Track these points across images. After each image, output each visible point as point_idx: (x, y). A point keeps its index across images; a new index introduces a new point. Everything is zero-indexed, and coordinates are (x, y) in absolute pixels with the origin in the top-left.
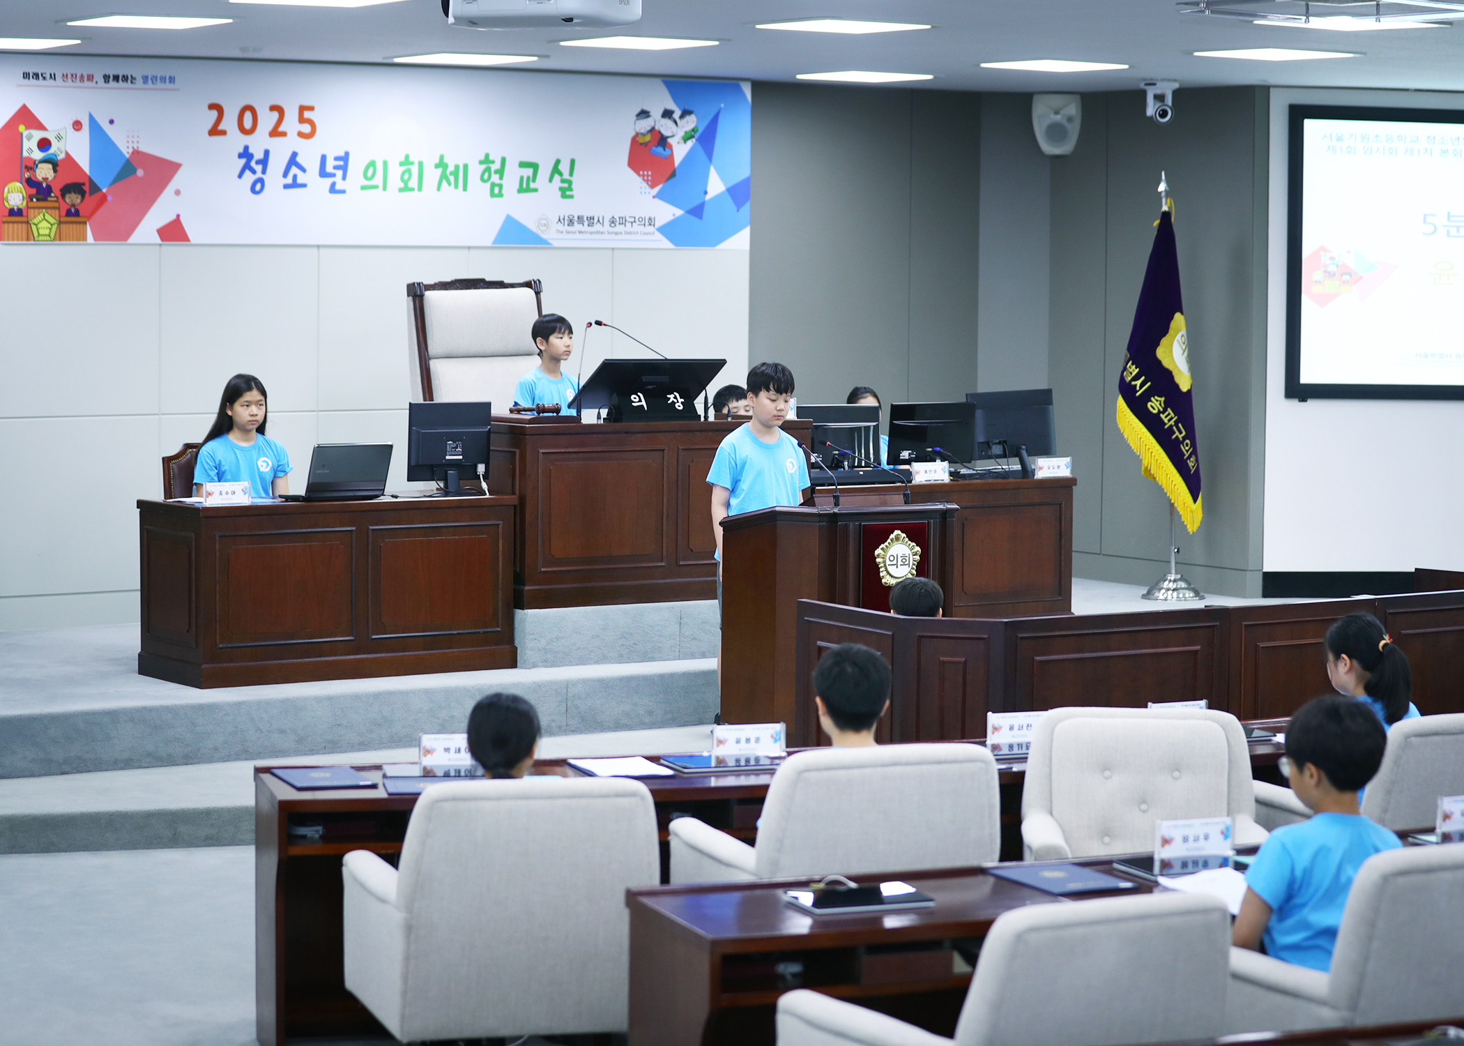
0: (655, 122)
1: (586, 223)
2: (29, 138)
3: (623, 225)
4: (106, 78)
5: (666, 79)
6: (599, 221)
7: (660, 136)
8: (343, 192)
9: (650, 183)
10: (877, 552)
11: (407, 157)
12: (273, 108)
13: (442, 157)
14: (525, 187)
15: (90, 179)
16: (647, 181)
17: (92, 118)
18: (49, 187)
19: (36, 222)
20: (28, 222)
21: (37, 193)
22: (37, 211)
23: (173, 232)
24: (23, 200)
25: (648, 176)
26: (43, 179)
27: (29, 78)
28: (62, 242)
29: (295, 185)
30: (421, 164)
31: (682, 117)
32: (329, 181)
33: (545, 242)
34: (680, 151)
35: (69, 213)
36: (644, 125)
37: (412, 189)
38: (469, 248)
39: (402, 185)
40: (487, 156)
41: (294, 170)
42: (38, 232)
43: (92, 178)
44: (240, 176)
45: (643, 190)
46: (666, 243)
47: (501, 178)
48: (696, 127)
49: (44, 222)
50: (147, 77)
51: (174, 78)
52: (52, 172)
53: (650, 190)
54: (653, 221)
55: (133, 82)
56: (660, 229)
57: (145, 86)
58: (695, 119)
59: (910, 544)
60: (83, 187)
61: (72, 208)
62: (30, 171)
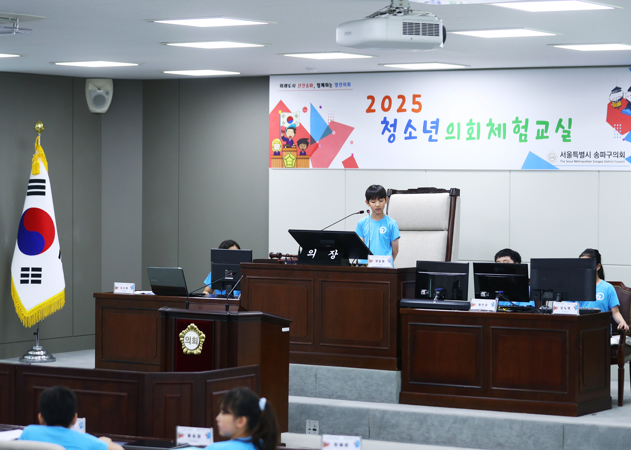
0: (623, 94)
1: (579, 156)
2: (283, 117)
3: (604, 157)
4: (318, 85)
5: (630, 68)
6: (587, 154)
7: (627, 103)
8: (436, 140)
9: (620, 131)
10: (181, 334)
11: (471, 120)
12: (399, 97)
13: (491, 120)
14: (540, 136)
15: (311, 137)
16: (619, 130)
17: (311, 105)
18: (292, 140)
19: (286, 158)
20: (282, 158)
21: (287, 144)
22: (286, 152)
23: (350, 163)
24: (280, 147)
25: (619, 127)
26: (289, 137)
27: (283, 87)
28: (297, 168)
29: (410, 137)
30: (479, 124)
32: (429, 134)
33: (553, 167)
35: (301, 154)
36: (617, 96)
38: (510, 171)
39: (468, 136)
40: (517, 118)
41: (410, 129)
42: (287, 163)
43: (311, 135)
44: (383, 133)
45: (616, 136)
47: (526, 131)
49: (290, 158)
50: (337, 84)
51: (350, 83)
52: (294, 133)
53: (621, 136)
54: (623, 154)
55: (331, 86)
56: (627, 159)
57: (337, 88)
59: (199, 332)
60: (308, 140)
61: (303, 151)
62: (284, 133)
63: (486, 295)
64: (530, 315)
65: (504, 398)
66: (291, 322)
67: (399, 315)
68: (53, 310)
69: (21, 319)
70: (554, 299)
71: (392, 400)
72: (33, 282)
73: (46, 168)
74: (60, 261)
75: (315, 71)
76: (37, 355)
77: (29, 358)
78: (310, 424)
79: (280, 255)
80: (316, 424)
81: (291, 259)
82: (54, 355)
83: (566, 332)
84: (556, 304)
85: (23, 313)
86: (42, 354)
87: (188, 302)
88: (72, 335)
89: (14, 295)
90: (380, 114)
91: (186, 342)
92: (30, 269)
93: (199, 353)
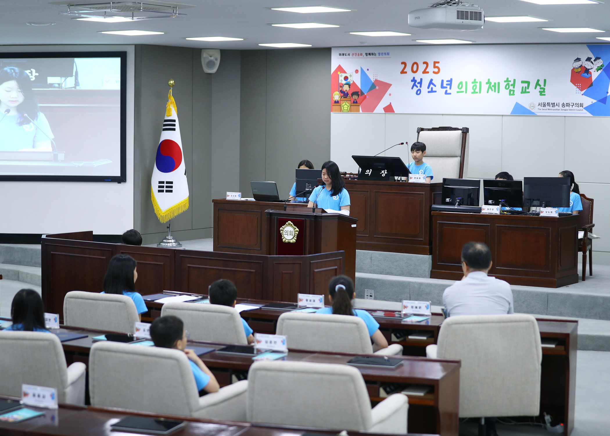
0: (582, 63)
1: (551, 106)
2: (341, 77)
3: (568, 107)
4: (366, 54)
5: (588, 44)
6: (557, 105)
7: (585, 69)
8: (450, 94)
9: (580, 89)
10: (281, 228)
11: (475, 80)
12: (424, 63)
13: (489, 80)
14: (524, 91)
15: (361, 90)
16: (579, 88)
17: (362, 69)
18: (347, 93)
19: (343, 105)
20: (340, 105)
21: (344, 95)
22: (343, 101)
23: (389, 109)
24: (339, 98)
25: (579, 86)
27: (341, 56)
28: (351, 113)
29: (432, 91)
30: (480, 83)
31: (595, 60)
32: (445, 90)
33: (533, 113)
34: (595, 75)
35: (354, 102)
36: (578, 64)
37: (477, 93)
38: (502, 116)
39: (473, 91)
40: (508, 79)
41: (432, 86)
42: (344, 109)
43: (362, 90)
44: (412, 88)
45: (577, 92)
46: (589, 114)
47: (514, 88)
48: (603, 64)
49: (346, 105)
50: (380, 53)
51: (389, 53)
52: (348, 88)
53: (581, 92)
54: (582, 105)
55: (375, 55)
56: (585, 108)
57: (379, 57)
58: (602, 61)
59: (294, 227)
60: (358, 93)
61: (355, 100)
62: (341, 88)
63: (492, 202)
64: (524, 217)
65: (505, 274)
66: (358, 220)
67: (431, 216)
68: (181, 211)
69: (158, 217)
70: (540, 206)
71: (425, 276)
72: (167, 191)
73: (176, 111)
74: (185, 176)
75: (366, 44)
76: (169, 243)
77: (164, 244)
78: (367, 292)
79: (345, 174)
80: (372, 292)
81: (354, 176)
82: (181, 243)
83: (550, 229)
84: (542, 209)
85: (160, 213)
86: (173, 242)
87: (285, 206)
88: (191, 229)
89: (153, 201)
91: (285, 234)
92: (165, 183)
93: (294, 242)
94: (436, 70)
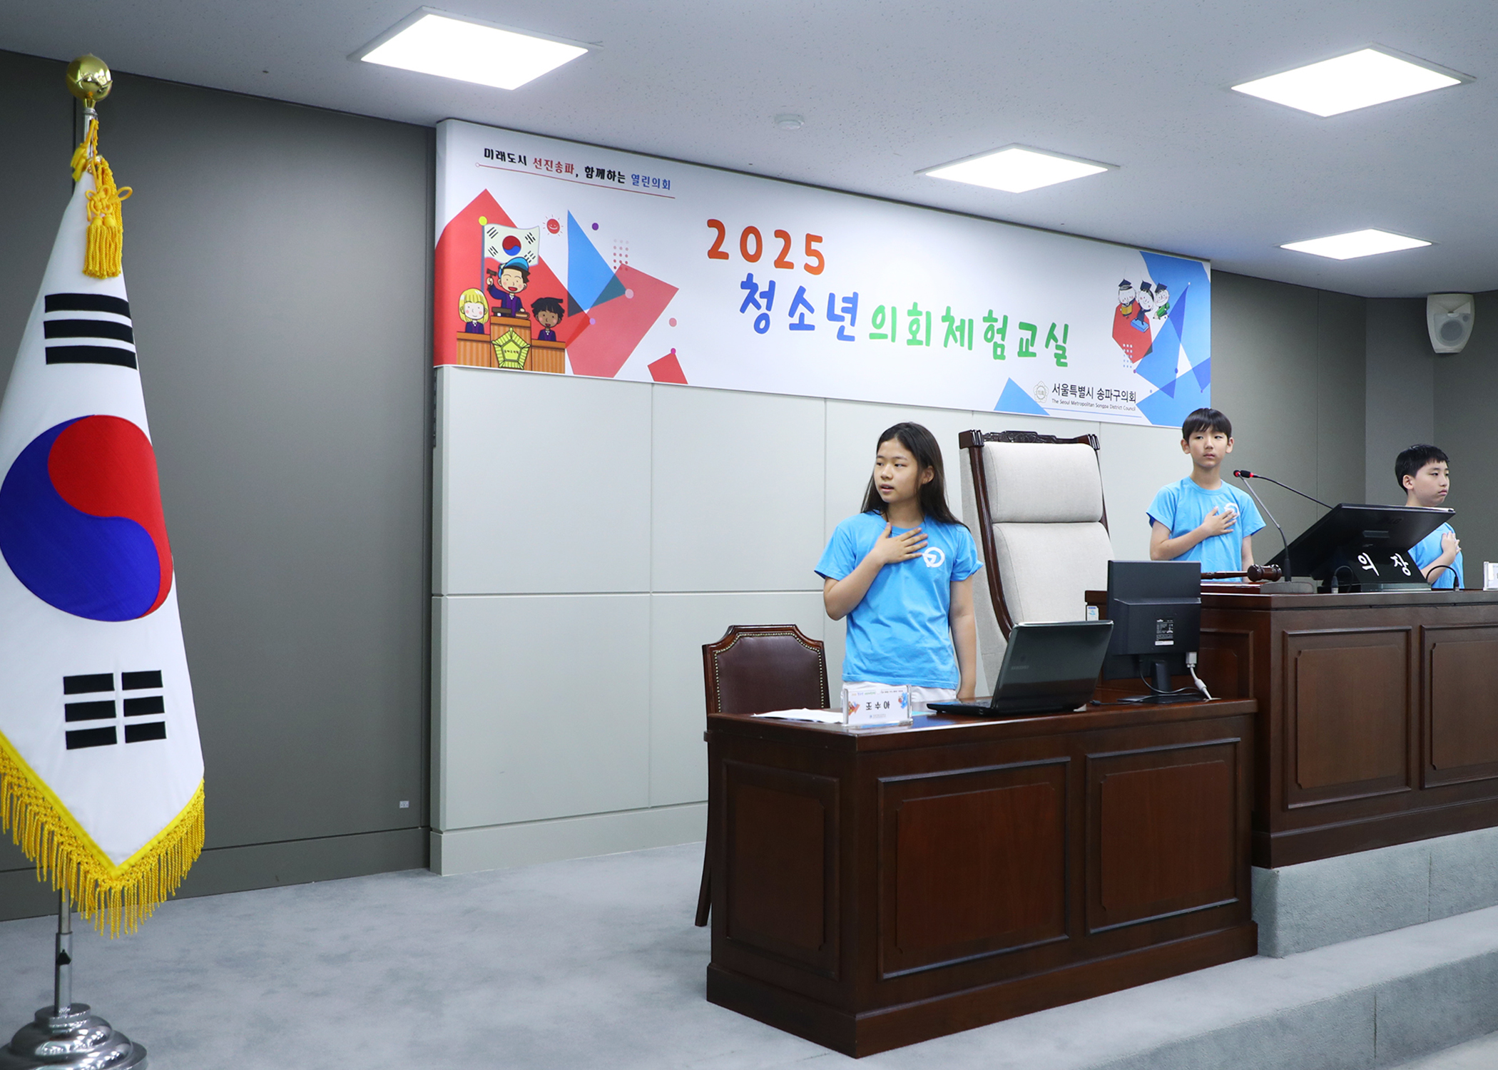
0: (1135, 293)
1: (1078, 394)
2: (493, 234)
3: (1109, 399)
4: (589, 172)
5: (1141, 251)
6: (1089, 392)
7: (1139, 309)
8: (851, 338)
9: (1131, 357)
11: (915, 305)
12: (778, 233)
13: (948, 309)
14: (1024, 352)
16: (1129, 354)
17: (571, 220)
18: (517, 299)
19: (502, 344)
20: (490, 342)
21: (502, 307)
22: (502, 328)
23: (667, 370)
24: (484, 314)
25: (1129, 348)
26: (509, 288)
27: (492, 158)
28: (533, 372)
29: (801, 326)
30: (928, 314)
31: (1157, 291)
32: (838, 324)
33: (1041, 410)
34: (1156, 325)
35: (542, 336)
36: (1127, 296)
38: (972, 413)
39: (911, 337)
40: (990, 312)
41: (801, 308)
42: (504, 357)
43: (572, 295)
44: (743, 309)
45: (1126, 364)
46: (1145, 421)
47: (1003, 339)
48: (1168, 302)
49: (511, 344)
50: (637, 178)
51: (669, 181)
52: (521, 281)
53: (1132, 364)
54: (1134, 396)
55: (621, 180)
56: (1140, 406)
57: (635, 188)
58: (1168, 295)
60: (560, 304)
61: (547, 329)
62: (493, 277)
90: (737, 267)
92: (117, 682)
94: (814, 262)
